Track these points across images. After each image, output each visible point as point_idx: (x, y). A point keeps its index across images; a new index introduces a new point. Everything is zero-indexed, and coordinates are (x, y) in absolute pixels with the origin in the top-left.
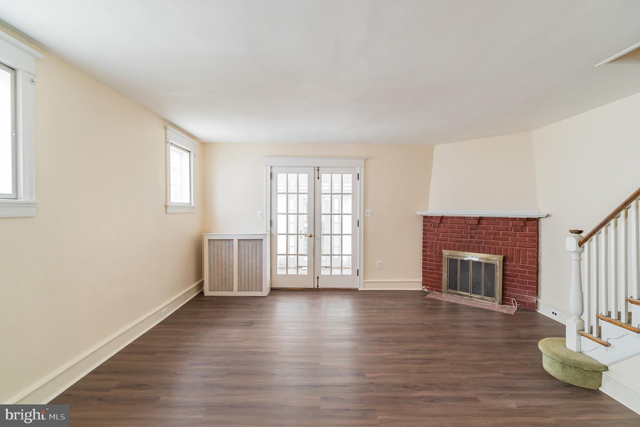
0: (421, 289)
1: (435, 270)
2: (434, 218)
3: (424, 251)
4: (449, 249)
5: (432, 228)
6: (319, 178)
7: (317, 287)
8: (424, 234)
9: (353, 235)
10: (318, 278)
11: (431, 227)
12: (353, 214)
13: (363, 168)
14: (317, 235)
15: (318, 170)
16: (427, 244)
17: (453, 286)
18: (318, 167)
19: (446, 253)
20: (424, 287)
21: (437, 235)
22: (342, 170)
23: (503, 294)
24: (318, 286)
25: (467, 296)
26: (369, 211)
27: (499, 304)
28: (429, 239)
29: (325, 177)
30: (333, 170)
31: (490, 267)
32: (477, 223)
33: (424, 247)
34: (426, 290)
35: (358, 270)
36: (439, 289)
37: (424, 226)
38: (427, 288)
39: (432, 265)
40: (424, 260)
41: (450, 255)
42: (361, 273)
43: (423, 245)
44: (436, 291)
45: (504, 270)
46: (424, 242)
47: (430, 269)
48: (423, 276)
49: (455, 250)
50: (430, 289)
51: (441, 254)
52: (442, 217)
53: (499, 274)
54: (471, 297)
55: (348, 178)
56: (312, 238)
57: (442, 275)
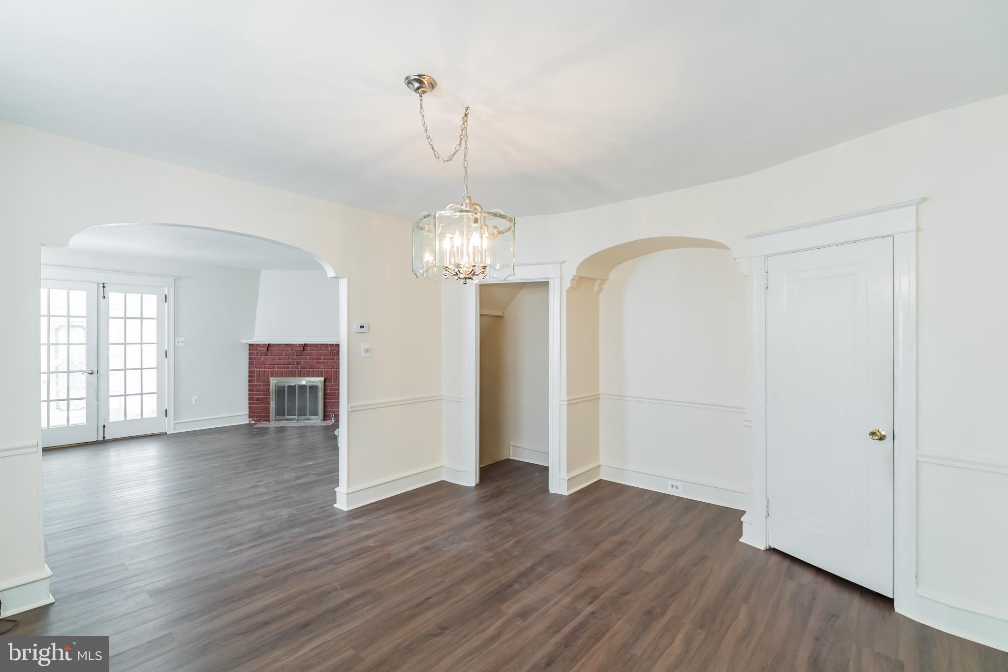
0: (247, 422)
1: (262, 399)
2: (261, 345)
3: (250, 381)
4: (277, 376)
5: (259, 356)
6: (105, 297)
7: (103, 439)
8: (250, 363)
9: (159, 369)
10: (104, 426)
11: (257, 355)
12: (159, 343)
13: (172, 289)
14: (102, 371)
15: (104, 287)
16: (253, 373)
17: (280, 412)
18: (104, 284)
19: (273, 381)
20: (251, 419)
21: (264, 363)
22: (142, 290)
23: (325, 411)
24: (104, 437)
25: (294, 419)
26: (181, 339)
27: (321, 421)
28: (256, 367)
29: (115, 300)
30: (126, 289)
31: (314, 388)
32: (302, 350)
33: (250, 376)
34: (253, 422)
35: (166, 410)
36: (267, 418)
37: (250, 354)
38: (254, 420)
39: (260, 394)
40: (250, 390)
41: (278, 382)
42: (171, 413)
43: (249, 375)
44: (264, 421)
45: (325, 390)
46: (250, 372)
47: (258, 399)
48: (250, 408)
49: (282, 377)
50: (258, 420)
51: (268, 382)
52: (269, 345)
53: (320, 394)
54: (298, 420)
55: (151, 299)
56: (95, 375)
57: (269, 403)
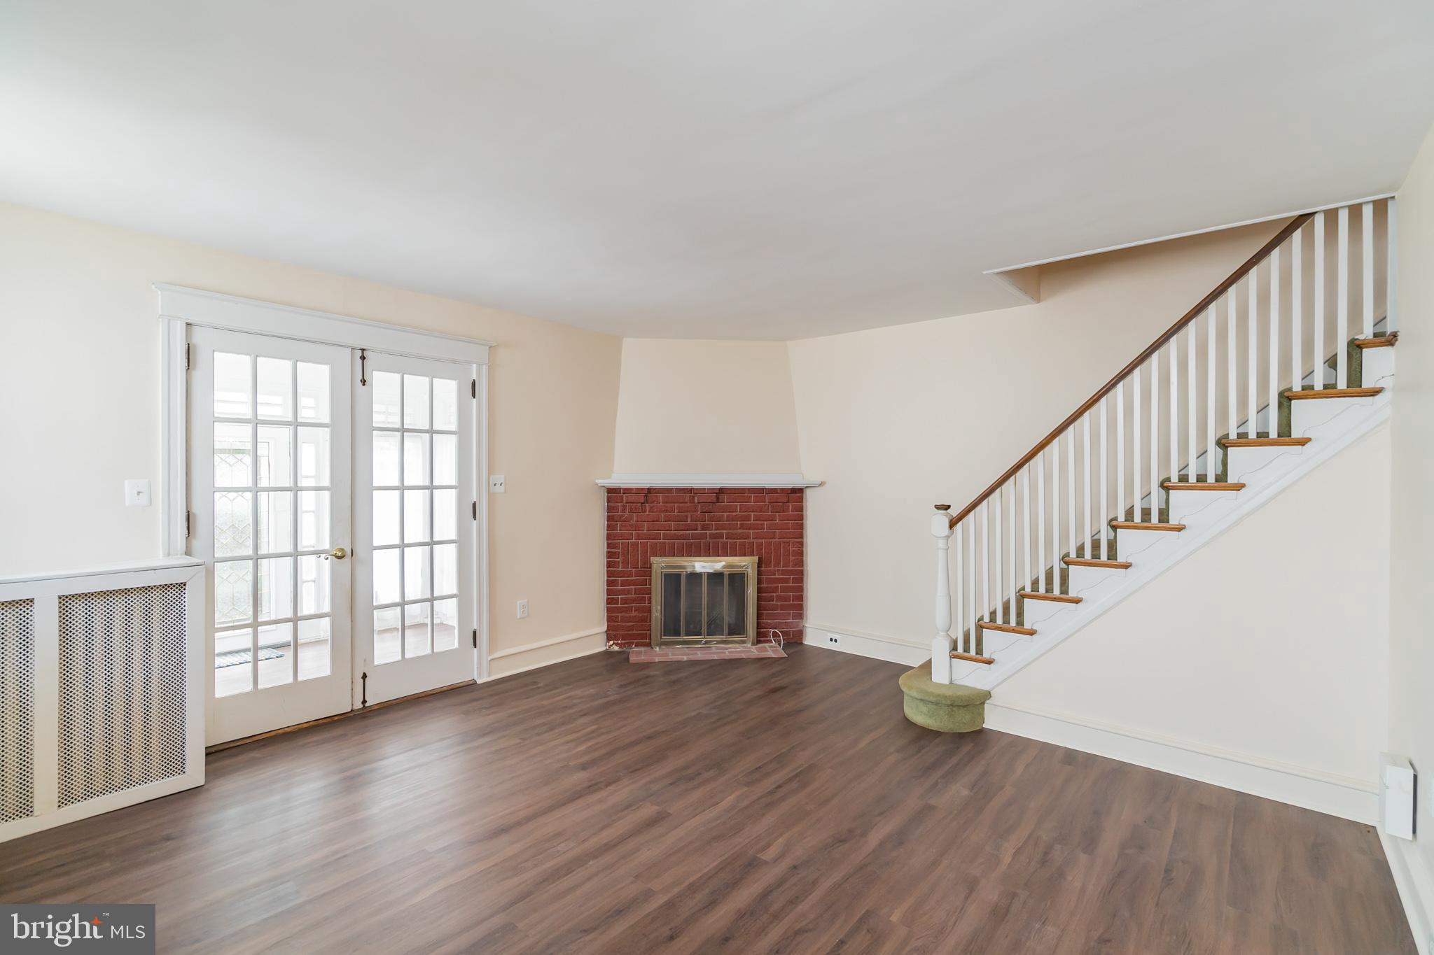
0: (603, 649)
1: (634, 601)
2: (634, 492)
3: (609, 565)
4: (663, 554)
5: (627, 514)
6: (365, 381)
7: (362, 706)
8: (609, 527)
9: (462, 542)
10: (364, 676)
11: (624, 511)
12: (461, 486)
13: (484, 368)
14: (359, 551)
15: (363, 358)
16: (615, 548)
17: (672, 628)
18: (363, 350)
19: (660, 564)
20: (611, 642)
21: (638, 528)
22: (431, 366)
23: (759, 626)
24: (364, 702)
25: (698, 642)
26: (499, 478)
27: (753, 644)
28: (622, 537)
29: (384, 383)
30: (404, 363)
31: (737, 580)
32: (715, 500)
33: (610, 555)
34: (616, 648)
35: (475, 633)
36: (645, 640)
37: (610, 509)
38: (617, 644)
39: (629, 592)
40: (609, 583)
41: (667, 567)
42: (483, 638)
43: (608, 552)
44: (637, 645)
45: (759, 581)
46: (609, 546)
47: (624, 601)
48: (609, 619)
49: (674, 556)
50: (624, 644)
51: (648, 566)
52: (650, 490)
53: (751, 591)
54: (706, 642)
55: (447, 390)
56: (347, 560)
57: (649, 610)
